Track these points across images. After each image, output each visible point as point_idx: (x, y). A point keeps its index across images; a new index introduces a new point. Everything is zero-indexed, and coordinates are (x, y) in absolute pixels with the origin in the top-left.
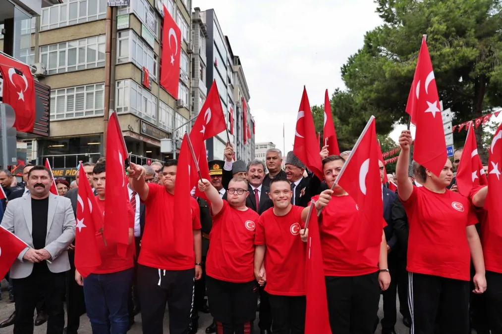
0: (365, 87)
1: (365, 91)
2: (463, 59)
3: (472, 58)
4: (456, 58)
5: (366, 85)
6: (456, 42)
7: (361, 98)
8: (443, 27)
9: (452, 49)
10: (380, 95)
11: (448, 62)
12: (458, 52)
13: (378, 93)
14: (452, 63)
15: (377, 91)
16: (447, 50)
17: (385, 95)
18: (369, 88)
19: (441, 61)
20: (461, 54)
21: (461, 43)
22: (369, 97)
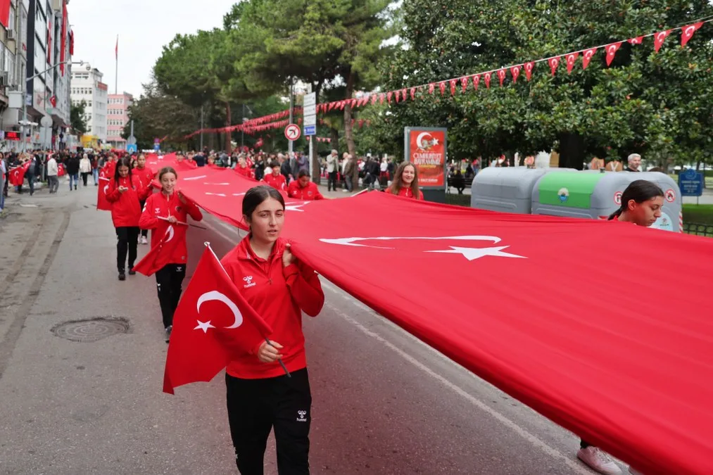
0: (246, 55)
1: (247, 58)
2: (331, 46)
3: (339, 47)
4: (327, 46)
5: (248, 52)
6: (327, 30)
7: (242, 65)
8: (317, 15)
9: (323, 36)
10: (262, 65)
11: (319, 47)
12: (328, 39)
13: (260, 63)
14: (323, 48)
15: (259, 61)
16: (319, 37)
17: (266, 66)
18: (251, 56)
19: (314, 45)
20: (330, 42)
21: (331, 32)
22: (251, 65)
